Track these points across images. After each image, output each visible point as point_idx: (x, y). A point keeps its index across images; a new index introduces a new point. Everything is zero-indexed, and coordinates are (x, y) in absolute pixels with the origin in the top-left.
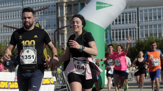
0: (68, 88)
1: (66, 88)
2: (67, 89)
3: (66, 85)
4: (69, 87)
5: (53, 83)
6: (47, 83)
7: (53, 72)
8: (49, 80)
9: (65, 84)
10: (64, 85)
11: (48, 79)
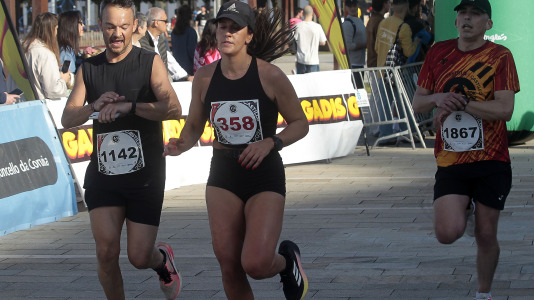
0: (414, 130)
1: (406, 132)
2: (408, 136)
3: (406, 120)
4: (417, 125)
5: (356, 112)
6: (335, 116)
7: (356, 70)
8: (343, 104)
9: (402, 116)
10: (400, 120)
11: (338, 100)
